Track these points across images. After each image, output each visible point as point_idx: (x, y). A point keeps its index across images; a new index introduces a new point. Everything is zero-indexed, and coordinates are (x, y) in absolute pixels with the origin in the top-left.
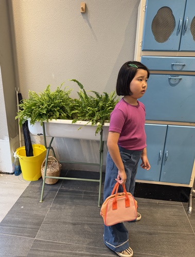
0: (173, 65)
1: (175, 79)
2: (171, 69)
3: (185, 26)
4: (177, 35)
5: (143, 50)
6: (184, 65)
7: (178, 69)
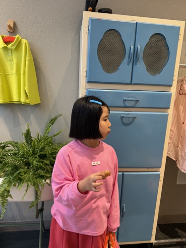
0: (125, 100)
1: (128, 118)
2: (123, 106)
3: (137, 54)
4: (128, 64)
5: (89, 82)
6: (138, 100)
7: (131, 105)
